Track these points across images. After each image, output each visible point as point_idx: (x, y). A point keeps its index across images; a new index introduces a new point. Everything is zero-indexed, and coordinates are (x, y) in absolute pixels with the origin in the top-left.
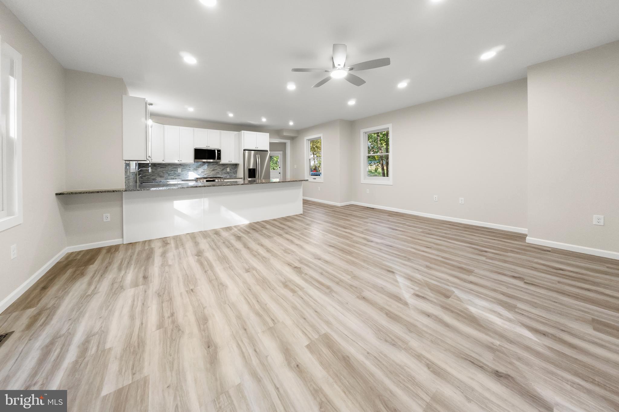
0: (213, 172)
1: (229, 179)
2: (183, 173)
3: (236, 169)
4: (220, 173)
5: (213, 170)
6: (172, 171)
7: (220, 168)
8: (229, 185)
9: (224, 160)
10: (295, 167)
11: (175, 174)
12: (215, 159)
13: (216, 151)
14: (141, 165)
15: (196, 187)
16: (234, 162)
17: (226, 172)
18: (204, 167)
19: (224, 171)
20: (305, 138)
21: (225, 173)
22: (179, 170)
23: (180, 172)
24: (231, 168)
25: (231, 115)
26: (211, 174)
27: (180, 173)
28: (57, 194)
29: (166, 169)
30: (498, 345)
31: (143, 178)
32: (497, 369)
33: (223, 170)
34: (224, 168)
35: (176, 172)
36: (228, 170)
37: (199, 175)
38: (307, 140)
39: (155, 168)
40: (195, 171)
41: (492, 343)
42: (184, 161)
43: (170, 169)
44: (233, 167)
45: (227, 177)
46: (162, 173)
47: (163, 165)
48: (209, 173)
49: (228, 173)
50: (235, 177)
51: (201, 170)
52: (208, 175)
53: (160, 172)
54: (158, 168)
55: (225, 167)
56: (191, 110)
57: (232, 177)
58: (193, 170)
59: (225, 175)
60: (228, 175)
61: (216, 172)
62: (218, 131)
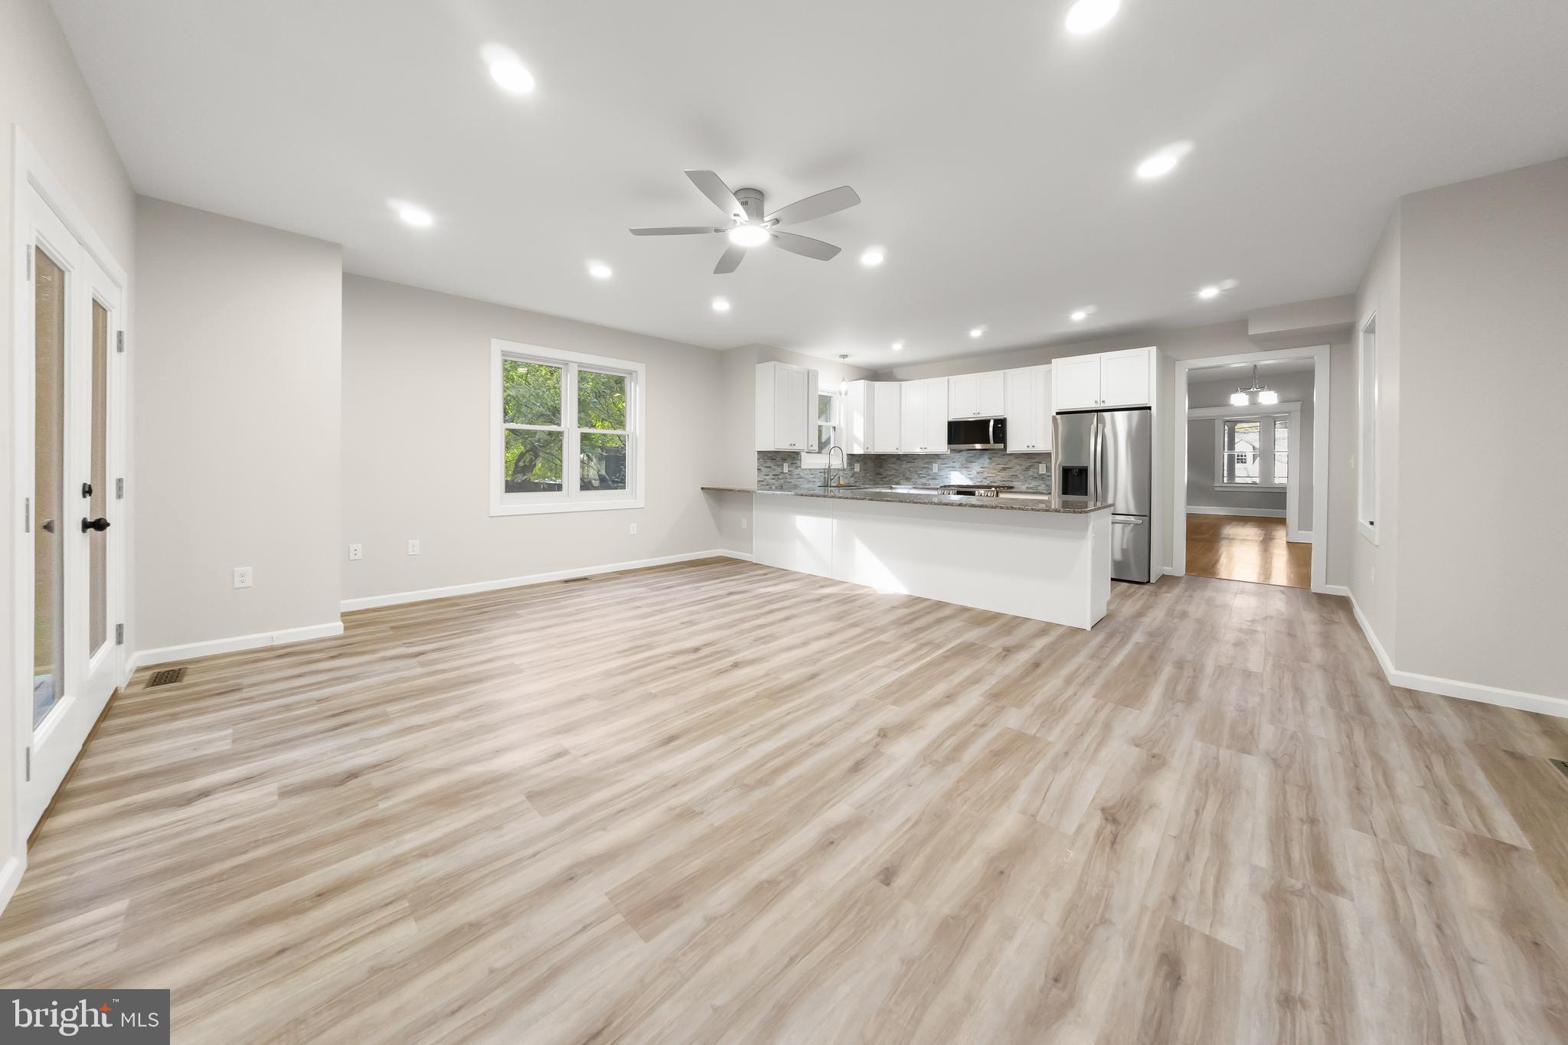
0: (1003, 474)
2: (942, 473)
3: (1049, 470)
4: (1019, 476)
5: (1004, 469)
6: (924, 468)
7: (1021, 465)
9: (1017, 441)
11: (929, 475)
12: (989, 443)
13: (992, 423)
16: (1038, 447)
17: (1036, 476)
18: (981, 461)
19: (1031, 473)
20: (1360, 324)
21: (1034, 478)
22: (935, 467)
23: (936, 471)
25: (976, 333)
26: (999, 478)
27: (935, 473)
28: (702, 488)
29: (915, 465)
30: (380, 803)
32: (359, 779)
33: (1027, 469)
34: (1030, 464)
35: (930, 473)
36: (1042, 469)
37: (971, 479)
39: (899, 462)
40: (964, 471)
41: (388, 798)
42: (932, 449)
43: (920, 464)
45: (1039, 488)
46: (908, 472)
48: (993, 475)
51: (976, 467)
52: (991, 479)
54: (904, 462)
55: (1034, 461)
56: (899, 349)
58: (960, 467)
59: (1034, 484)
60: (1041, 482)
61: (1010, 473)
62: (1000, 373)
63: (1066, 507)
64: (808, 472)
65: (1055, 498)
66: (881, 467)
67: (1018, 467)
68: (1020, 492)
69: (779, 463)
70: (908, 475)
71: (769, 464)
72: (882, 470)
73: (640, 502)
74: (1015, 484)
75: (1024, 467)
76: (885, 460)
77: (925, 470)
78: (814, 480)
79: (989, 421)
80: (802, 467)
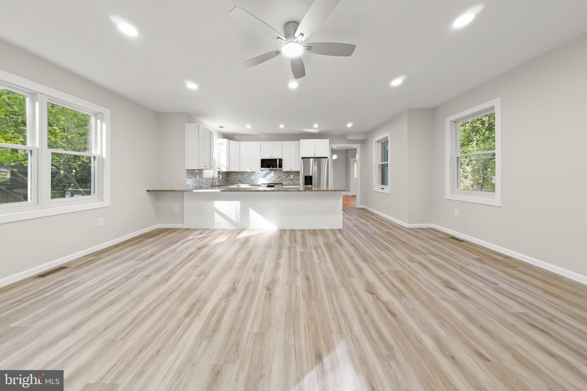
0: (279, 179)
1: (292, 185)
3: (299, 177)
4: (285, 179)
5: (279, 177)
6: (248, 177)
8: (292, 191)
9: (286, 167)
10: (366, 173)
11: (250, 180)
13: (278, 160)
14: (228, 173)
15: (265, 191)
16: (294, 169)
17: (290, 179)
19: (288, 178)
20: (374, 139)
23: (254, 178)
24: (294, 175)
25: (282, 126)
26: (277, 180)
28: (147, 191)
29: (244, 176)
31: (229, 182)
33: (287, 177)
35: (250, 179)
36: (292, 177)
37: (267, 181)
38: (376, 141)
39: (236, 175)
43: (246, 175)
44: (296, 174)
45: (291, 183)
47: (242, 173)
48: (275, 179)
49: (291, 180)
50: (298, 184)
52: (274, 181)
53: (239, 178)
54: (239, 175)
55: (289, 174)
56: (248, 128)
57: (295, 183)
58: (263, 177)
59: (289, 182)
60: (291, 181)
61: (281, 178)
62: (281, 142)
63: (306, 190)
64: (205, 180)
65: (302, 186)
66: (228, 177)
67: (284, 176)
68: (285, 185)
69: (195, 175)
70: (241, 180)
71: (191, 176)
72: (228, 178)
73: (107, 203)
74: (282, 182)
75: (286, 176)
76: (230, 174)
77: (248, 178)
78: (207, 183)
79: (277, 159)
80: (203, 178)
